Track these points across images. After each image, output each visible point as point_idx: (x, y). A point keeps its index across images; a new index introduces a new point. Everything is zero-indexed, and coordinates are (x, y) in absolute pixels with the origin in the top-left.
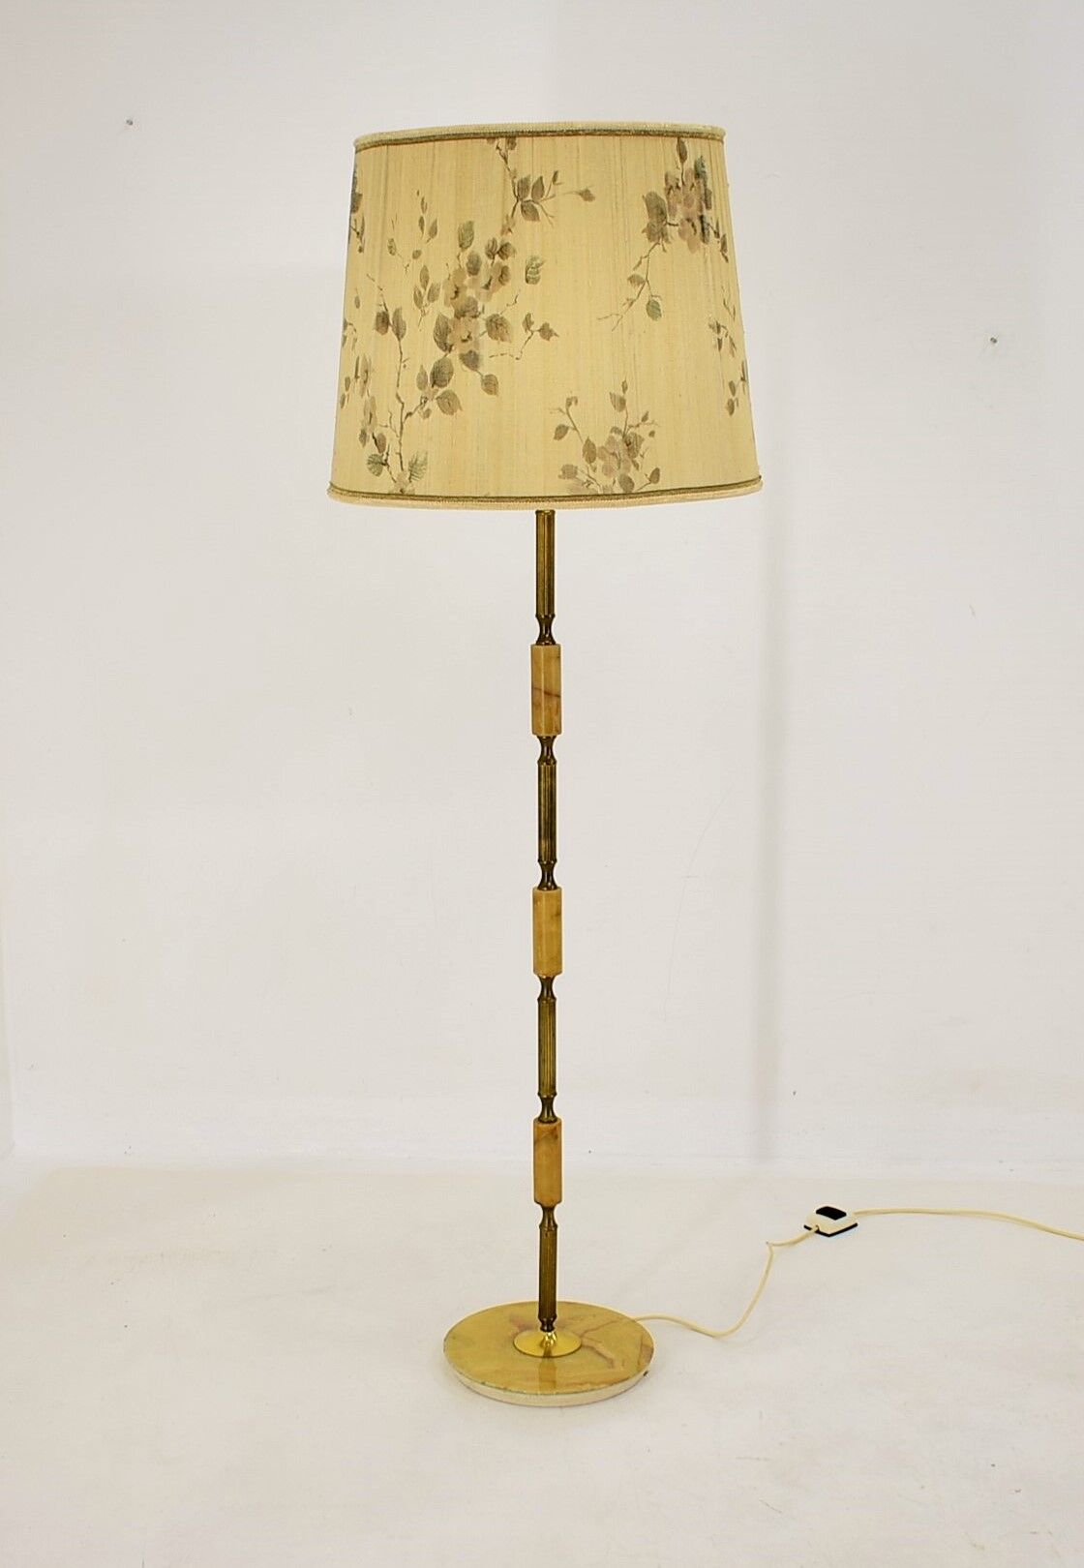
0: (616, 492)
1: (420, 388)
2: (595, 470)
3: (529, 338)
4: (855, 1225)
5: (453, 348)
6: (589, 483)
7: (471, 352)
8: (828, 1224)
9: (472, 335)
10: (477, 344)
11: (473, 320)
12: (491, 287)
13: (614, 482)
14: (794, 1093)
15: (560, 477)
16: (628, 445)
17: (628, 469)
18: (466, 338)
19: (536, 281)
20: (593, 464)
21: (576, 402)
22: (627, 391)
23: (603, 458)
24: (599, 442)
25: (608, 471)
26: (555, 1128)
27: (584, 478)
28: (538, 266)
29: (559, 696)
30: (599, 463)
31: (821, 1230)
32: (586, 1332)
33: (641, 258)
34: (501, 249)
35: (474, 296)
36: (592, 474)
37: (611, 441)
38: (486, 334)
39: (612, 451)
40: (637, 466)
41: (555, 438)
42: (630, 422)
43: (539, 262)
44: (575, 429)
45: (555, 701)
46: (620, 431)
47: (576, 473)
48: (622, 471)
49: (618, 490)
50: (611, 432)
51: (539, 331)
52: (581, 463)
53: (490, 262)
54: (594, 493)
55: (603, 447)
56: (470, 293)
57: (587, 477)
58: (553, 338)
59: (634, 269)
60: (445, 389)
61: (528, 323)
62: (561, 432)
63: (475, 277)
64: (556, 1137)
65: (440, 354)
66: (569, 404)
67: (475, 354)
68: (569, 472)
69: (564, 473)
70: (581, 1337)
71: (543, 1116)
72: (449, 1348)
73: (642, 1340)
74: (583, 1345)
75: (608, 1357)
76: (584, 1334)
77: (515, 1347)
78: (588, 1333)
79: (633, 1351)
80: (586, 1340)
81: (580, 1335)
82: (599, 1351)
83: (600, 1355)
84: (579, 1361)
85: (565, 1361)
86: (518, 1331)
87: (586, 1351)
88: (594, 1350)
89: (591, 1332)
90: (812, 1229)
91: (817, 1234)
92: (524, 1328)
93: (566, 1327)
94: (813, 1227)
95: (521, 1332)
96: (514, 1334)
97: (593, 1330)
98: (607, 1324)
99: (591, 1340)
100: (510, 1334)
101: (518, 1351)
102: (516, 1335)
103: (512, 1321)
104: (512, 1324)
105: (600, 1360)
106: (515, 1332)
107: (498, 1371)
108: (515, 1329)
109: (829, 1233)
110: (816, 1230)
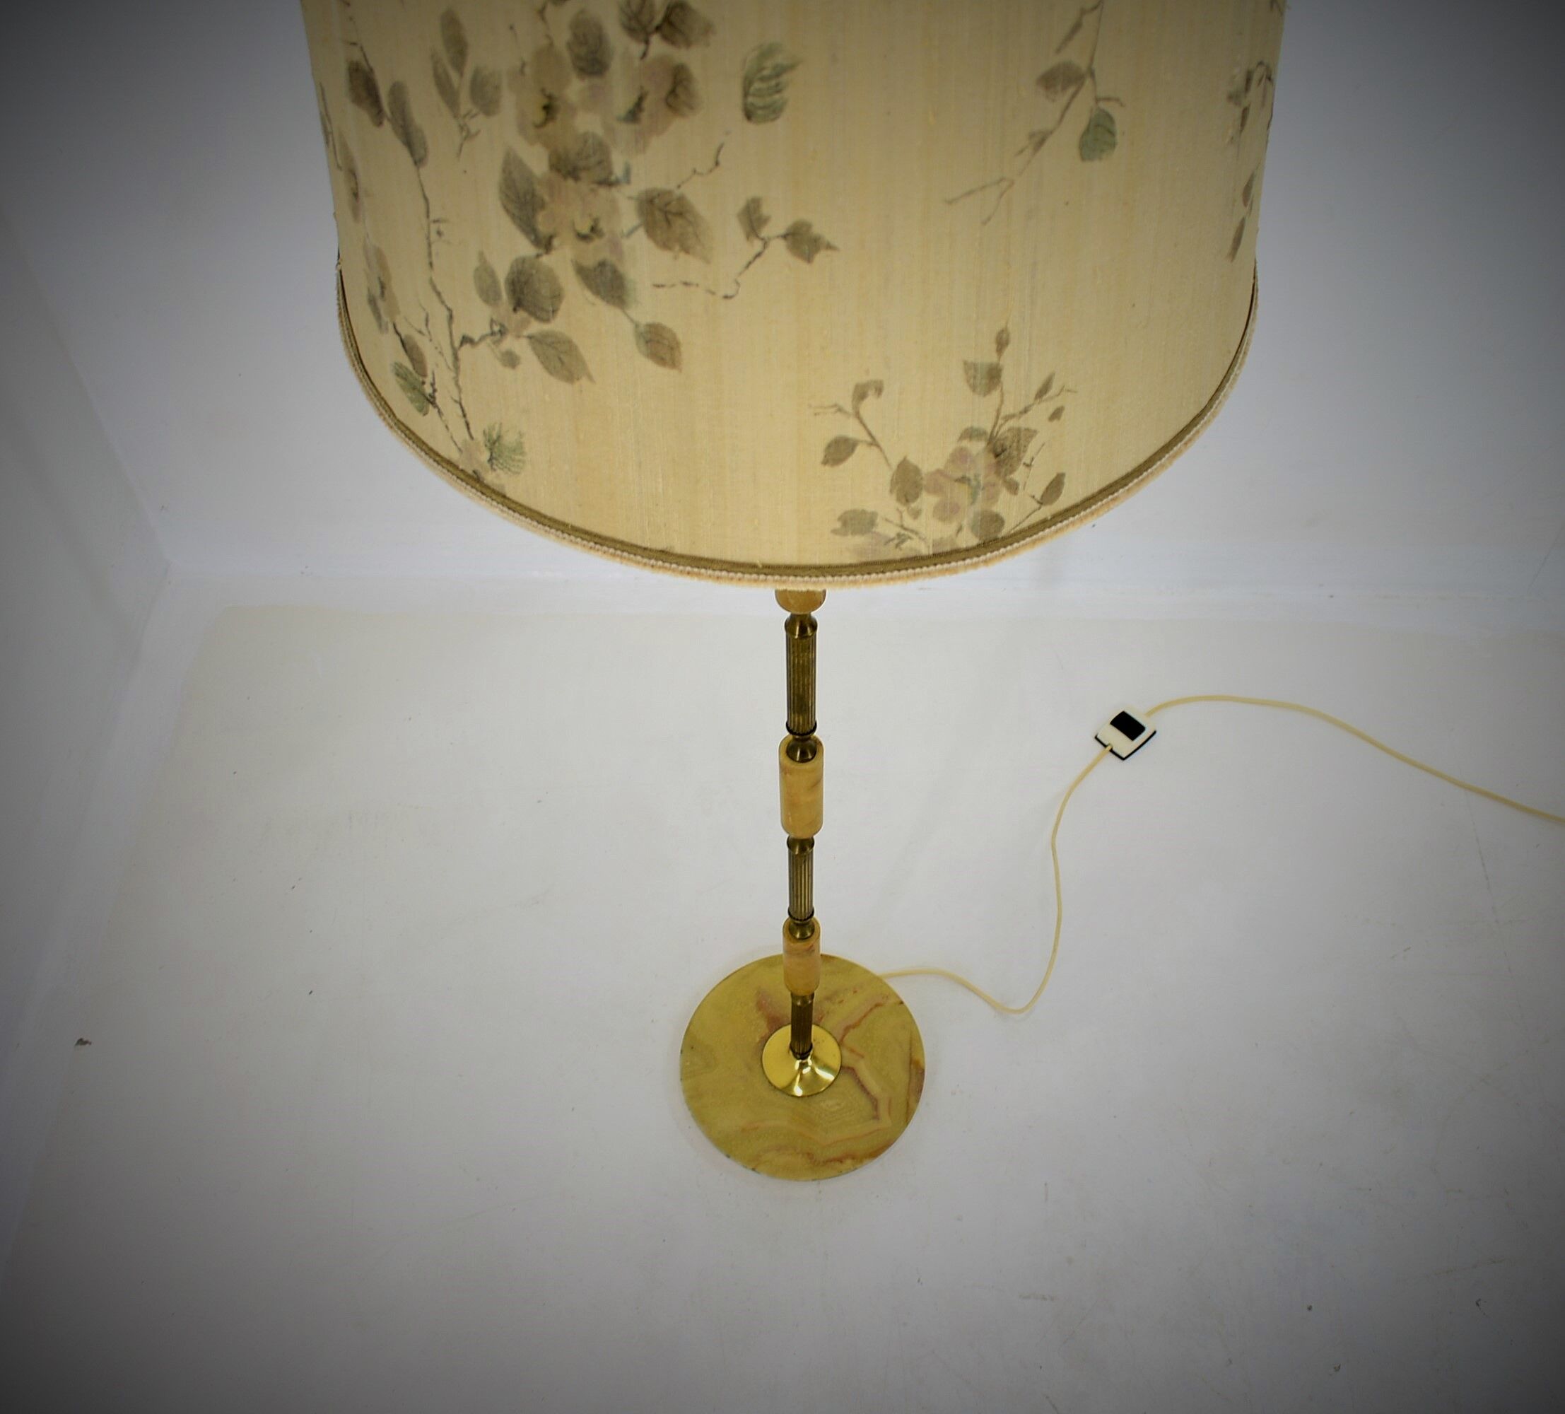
0: (964, 545)
1: (486, 301)
2: (916, 514)
3: (758, 255)
4: (1155, 733)
5: (556, 242)
6: (901, 539)
7: (602, 264)
8: (1121, 742)
9: (603, 225)
10: (615, 246)
11: (603, 191)
12: (644, 116)
13: (960, 530)
15: (835, 532)
16: (997, 455)
17: (993, 498)
18: (585, 229)
19: (774, 111)
20: (913, 505)
21: (879, 391)
22: (1008, 351)
23: (936, 489)
24: (930, 460)
25: (946, 512)
26: (811, 946)
27: (892, 531)
28: (780, 71)
30: (927, 501)
31: (1114, 749)
32: (847, 1029)
33: (1083, 12)
34: (667, 19)
35: (600, 132)
36: (909, 522)
37: (960, 456)
38: (641, 233)
39: (959, 474)
40: (1013, 488)
41: (825, 462)
42: (1008, 409)
43: (780, 59)
44: (874, 443)
46: (985, 433)
47: (872, 523)
48: (979, 507)
49: (968, 539)
50: (962, 438)
51: (785, 237)
52: (885, 506)
53: (636, 48)
54: (912, 554)
55: (939, 471)
56: (587, 123)
57: (898, 530)
58: (821, 257)
59: (1058, 51)
60: (546, 327)
61: (753, 219)
62: (839, 451)
63: (596, 81)
64: (813, 951)
65: (525, 248)
66: (860, 394)
67: (615, 271)
68: (856, 522)
69: (845, 523)
70: (840, 1044)
71: (796, 933)
72: (687, 1074)
73: (910, 1049)
74: (843, 1064)
75: (872, 1094)
76: (844, 1036)
77: (764, 1073)
78: (849, 1034)
79: (900, 1075)
80: (846, 1053)
81: (838, 1040)
82: (861, 1079)
83: (863, 1088)
84: (838, 1104)
85: (822, 1104)
86: (767, 1031)
87: (846, 1080)
88: (856, 1076)
89: (852, 1031)
90: (1105, 746)
91: (1111, 754)
92: (775, 1025)
93: (823, 1020)
94: (1106, 743)
95: (771, 1035)
96: (762, 1038)
97: (854, 1026)
98: (871, 1009)
99: (852, 1051)
100: (758, 1040)
101: (767, 1083)
102: (765, 1040)
103: (760, 1006)
104: (760, 1013)
105: (863, 1101)
106: (763, 1035)
107: (743, 1130)
108: (763, 1027)
109: (1124, 756)
110: (1109, 748)
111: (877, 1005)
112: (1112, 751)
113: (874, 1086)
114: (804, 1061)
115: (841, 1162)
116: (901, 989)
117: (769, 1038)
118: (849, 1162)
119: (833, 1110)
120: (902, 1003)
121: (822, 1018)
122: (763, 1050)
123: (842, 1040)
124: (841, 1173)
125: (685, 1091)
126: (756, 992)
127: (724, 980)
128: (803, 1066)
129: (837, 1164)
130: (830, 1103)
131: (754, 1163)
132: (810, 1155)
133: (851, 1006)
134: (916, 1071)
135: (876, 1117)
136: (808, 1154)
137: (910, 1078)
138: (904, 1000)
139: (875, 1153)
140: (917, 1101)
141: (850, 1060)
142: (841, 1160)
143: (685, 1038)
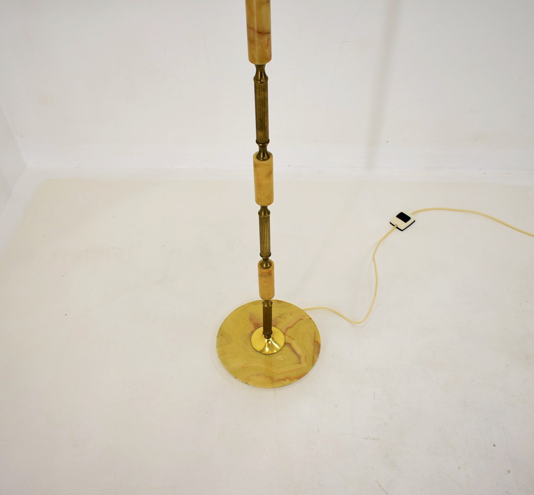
4: (414, 221)
8: (401, 224)
14: (387, 142)
26: (270, 272)
29: (269, 33)
31: (398, 227)
32: (288, 328)
45: (266, 38)
64: (271, 274)
70: (284, 334)
71: (264, 265)
72: (220, 345)
73: (314, 336)
74: (286, 342)
75: (298, 354)
76: (286, 331)
77: (252, 345)
78: (288, 330)
79: (310, 347)
80: (287, 338)
81: (284, 332)
82: (293, 348)
83: (294, 351)
84: (283, 358)
85: (277, 358)
86: (254, 329)
87: (287, 348)
88: (291, 347)
89: (290, 329)
90: (394, 226)
91: (396, 229)
92: (257, 326)
93: (277, 325)
94: (394, 225)
95: (255, 330)
96: (251, 331)
97: (290, 327)
98: (298, 321)
99: (289, 337)
100: (249, 332)
101: (253, 349)
102: (252, 332)
103: (251, 319)
104: (250, 322)
105: (294, 356)
106: (252, 330)
107: (243, 367)
108: (252, 327)
109: (402, 229)
110: (396, 226)
111: (300, 320)
112: (397, 228)
113: (299, 351)
114: (269, 339)
115: (284, 381)
116: (311, 314)
117: (254, 331)
118: (288, 381)
119: (281, 360)
120: (311, 319)
121: (277, 324)
122: (251, 336)
123: (285, 333)
124: (284, 385)
125: (218, 352)
126: (249, 314)
127: (236, 310)
128: (268, 341)
129: (283, 382)
130: (280, 357)
131: (247, 381)
132: (271, 378)
133: (290, 320)
134: (317, 345)
135: (300, 363)
136: (270, 377)
137: (314, 348)
138: (312, 318)
139: (299, 377)
140: (318, 356)
141: (289, 340)
142: (284, 380)
143: (219, 331)
